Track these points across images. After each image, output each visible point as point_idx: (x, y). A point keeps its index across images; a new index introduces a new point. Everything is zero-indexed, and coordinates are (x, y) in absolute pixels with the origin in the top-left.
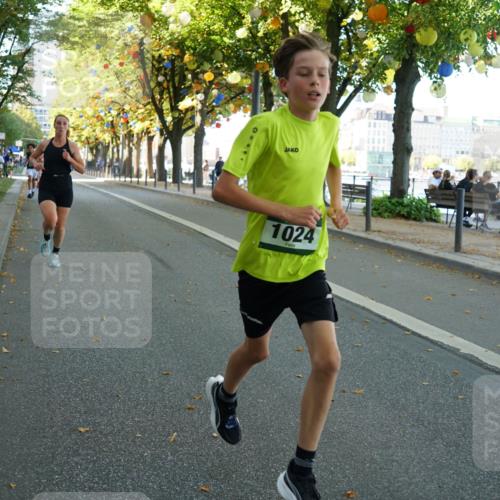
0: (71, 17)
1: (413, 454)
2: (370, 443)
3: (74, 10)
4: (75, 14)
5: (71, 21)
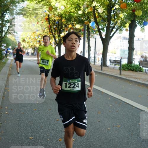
0: (27, 8)
1: (136, 146)
2: (122, 143)
3: (28, 5)
4: (28, 7)
5: (27, 9)
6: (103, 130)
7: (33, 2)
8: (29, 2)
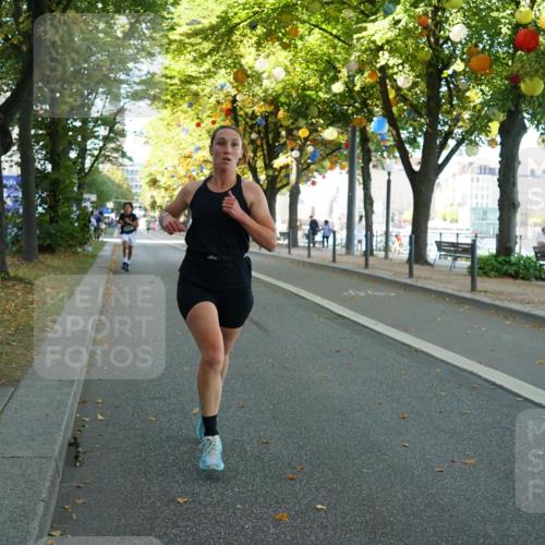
0: (163, 76)
1: (530, 529)
3: (166, 68)
5: (163, 79)
6: (419, 475)
7: (183, 57)
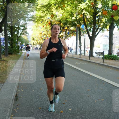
3: (36, 14)
7: (40, 12)
8: (37, 11)
